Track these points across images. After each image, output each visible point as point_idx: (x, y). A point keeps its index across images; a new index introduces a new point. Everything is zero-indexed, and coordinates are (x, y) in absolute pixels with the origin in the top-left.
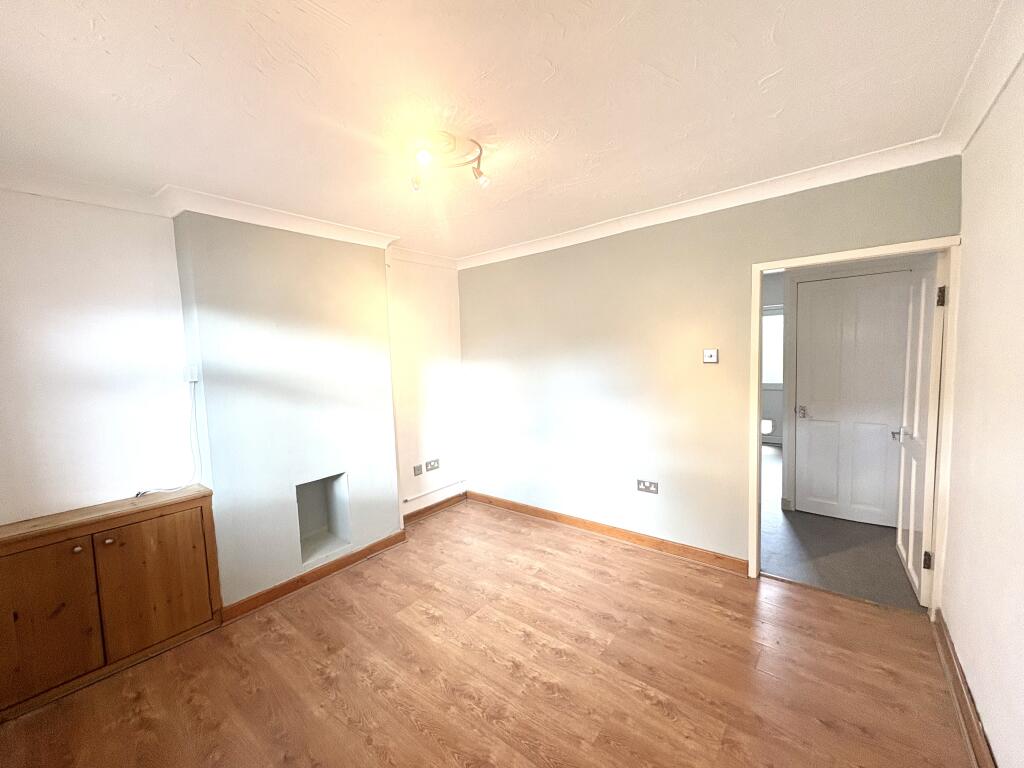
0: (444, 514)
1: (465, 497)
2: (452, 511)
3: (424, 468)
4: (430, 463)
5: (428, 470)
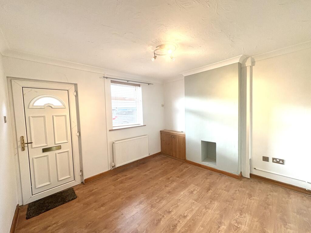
3: (271, 160)
4: (276, 159)
5: (273, 162)
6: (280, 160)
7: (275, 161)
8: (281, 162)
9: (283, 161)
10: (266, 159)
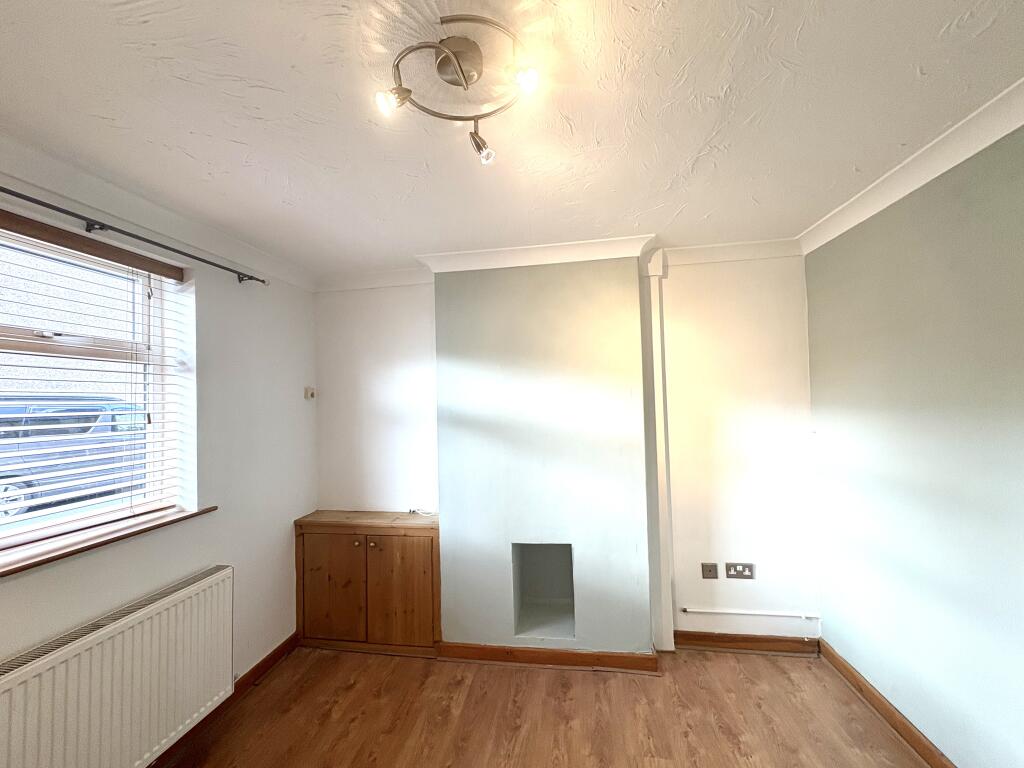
0: (757, 661)
1: (815, 648)
2: (774, 664)
3: (722, 571)
4: (735, 566)
5: (729, 576)
6: (745, 566)
7: (732, 572)
8: (747, 573)
9: (750, 567)
10: (710, 571)
